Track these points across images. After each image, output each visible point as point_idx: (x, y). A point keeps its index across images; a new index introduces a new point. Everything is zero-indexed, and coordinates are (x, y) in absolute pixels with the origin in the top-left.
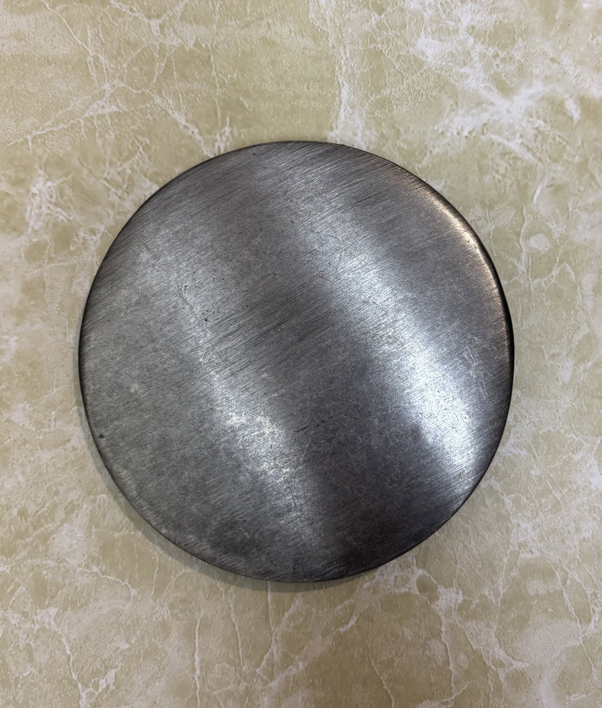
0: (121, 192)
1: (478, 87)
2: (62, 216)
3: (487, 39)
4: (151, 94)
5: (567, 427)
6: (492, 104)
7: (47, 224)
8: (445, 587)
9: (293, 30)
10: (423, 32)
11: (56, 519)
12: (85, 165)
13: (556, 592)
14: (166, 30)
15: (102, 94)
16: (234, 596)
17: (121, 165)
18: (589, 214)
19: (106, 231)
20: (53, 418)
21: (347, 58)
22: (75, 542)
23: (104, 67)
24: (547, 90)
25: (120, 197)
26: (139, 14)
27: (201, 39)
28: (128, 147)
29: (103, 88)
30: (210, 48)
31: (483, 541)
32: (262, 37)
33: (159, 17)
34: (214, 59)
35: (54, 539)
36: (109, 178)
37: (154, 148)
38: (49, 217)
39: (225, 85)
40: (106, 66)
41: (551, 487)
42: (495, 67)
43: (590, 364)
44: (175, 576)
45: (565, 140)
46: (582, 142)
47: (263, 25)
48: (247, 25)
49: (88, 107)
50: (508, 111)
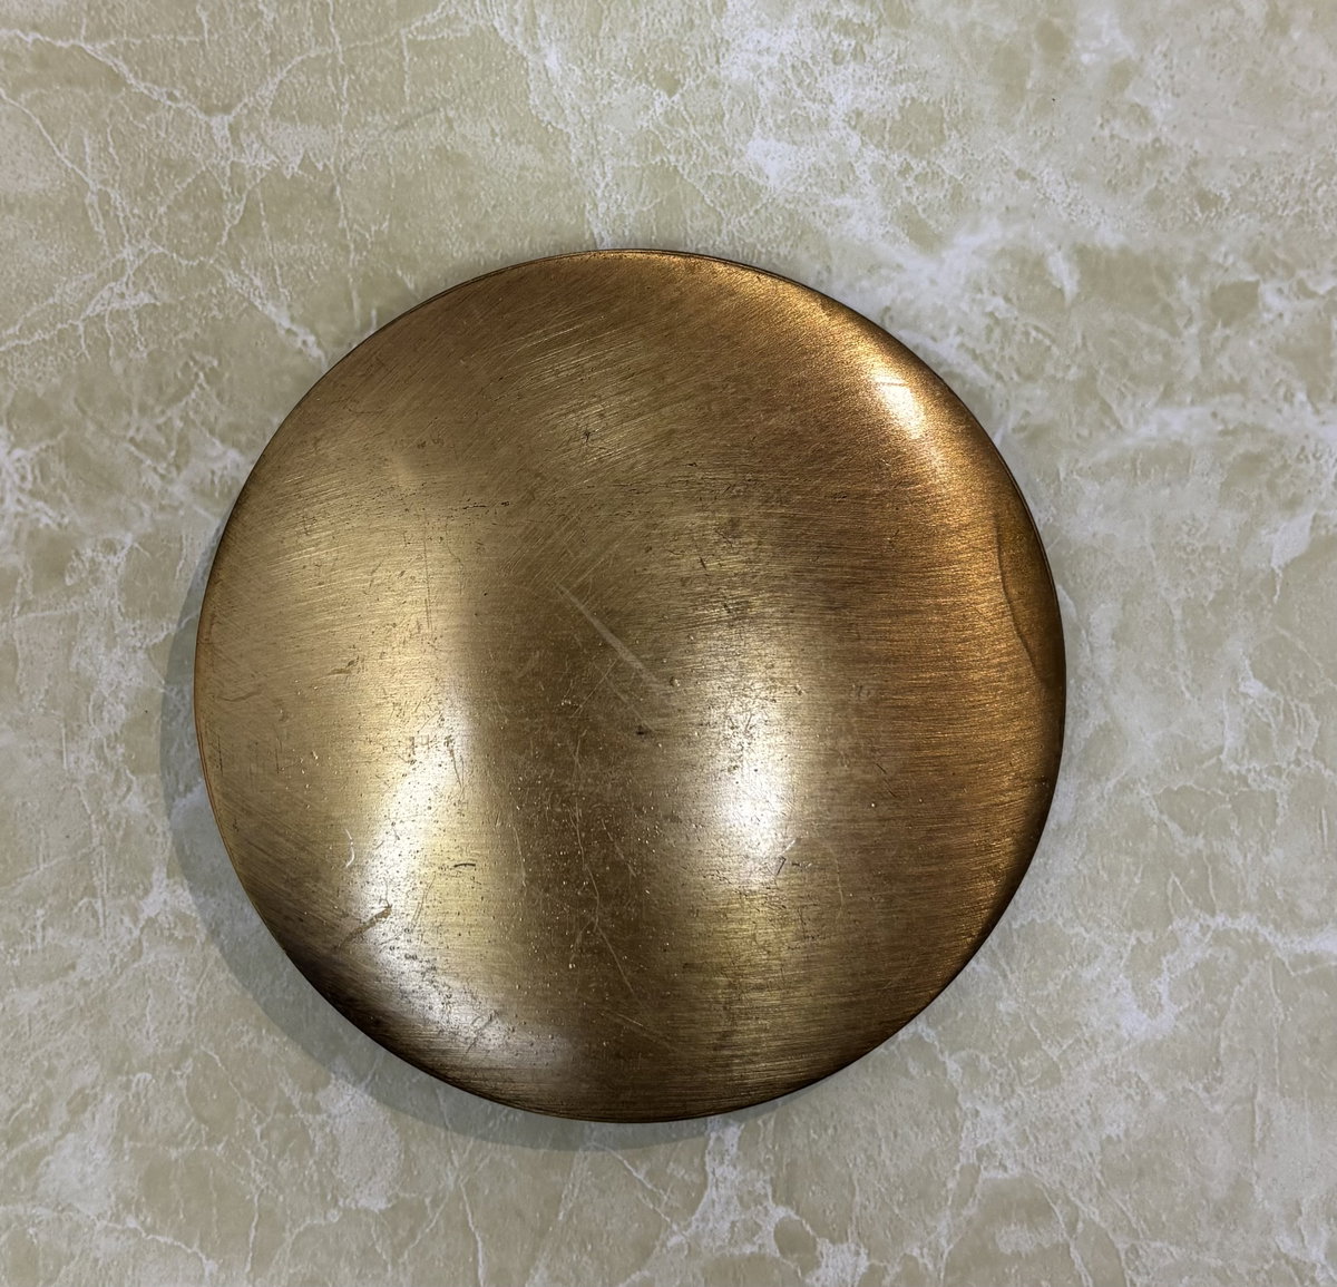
0: (165, 465)
1: (870, 234)
2: (47, 518)
3: (887, 136)
4: (218, 267)
5: (1068, 914)
6: (899, 267)
7: (17, 535)
8: (833, 1242)
9: (497, 130)
10: (757, 126)
11: (51, 1125)
12: (90, 413)
13: (1056, 1246)
14: (242, 136)
15: (118, 270)
16: (410, 1269)
17: (163, 412)
18: (1100, 484)
19: (136, 545)
20: (39, 924)
21: (607, 185)
22: (90, 1169)
23: (121, 215)
24: (1010, 235)
25: (162, 477)
26: (187, 104)
27: (315, 155)
28: (175, 375)
29: (118, 256)
30: (333, 172)
31: (906, 1147)
32: (437, 148)
33: (227, 109)
34: (341, 193)
35: (48, 1165)
36: (139, 438)
37: (227, 375)
38: (19, 519)
39: (366, 246)
40: (123, 210)
41: (1039, 1035)
42: (904, 193)
43: (1110, 785)
44: (292, 1233)
45: (1049, 336)
46: (1084, 338)
47: (438, 121)
48: (406, 124)
49: (91, 297)
50: (933, 282)
